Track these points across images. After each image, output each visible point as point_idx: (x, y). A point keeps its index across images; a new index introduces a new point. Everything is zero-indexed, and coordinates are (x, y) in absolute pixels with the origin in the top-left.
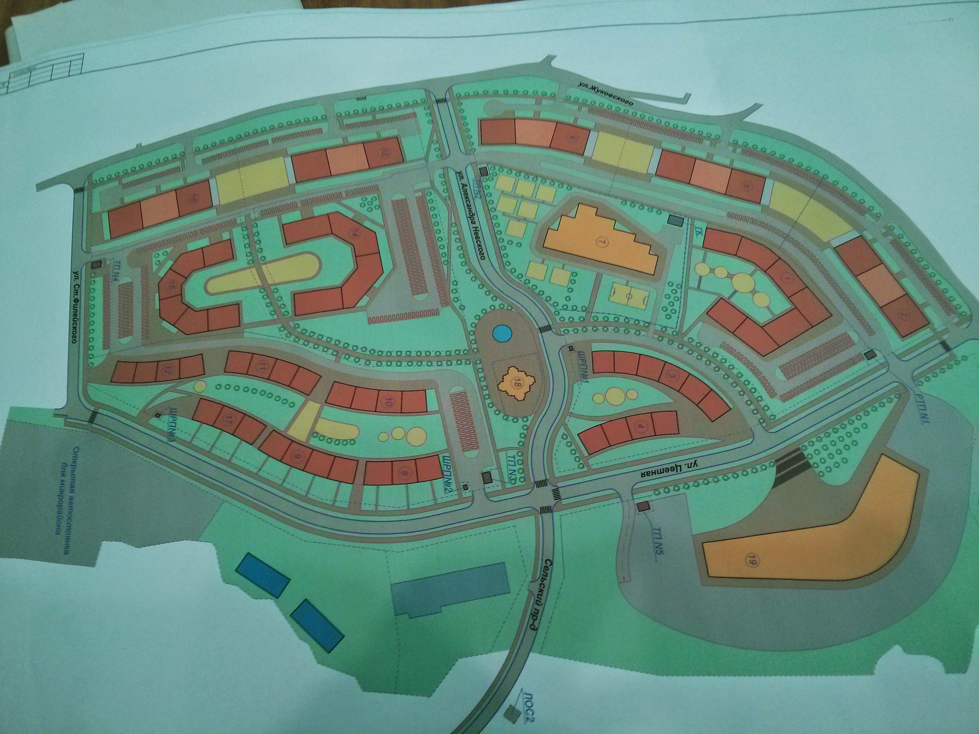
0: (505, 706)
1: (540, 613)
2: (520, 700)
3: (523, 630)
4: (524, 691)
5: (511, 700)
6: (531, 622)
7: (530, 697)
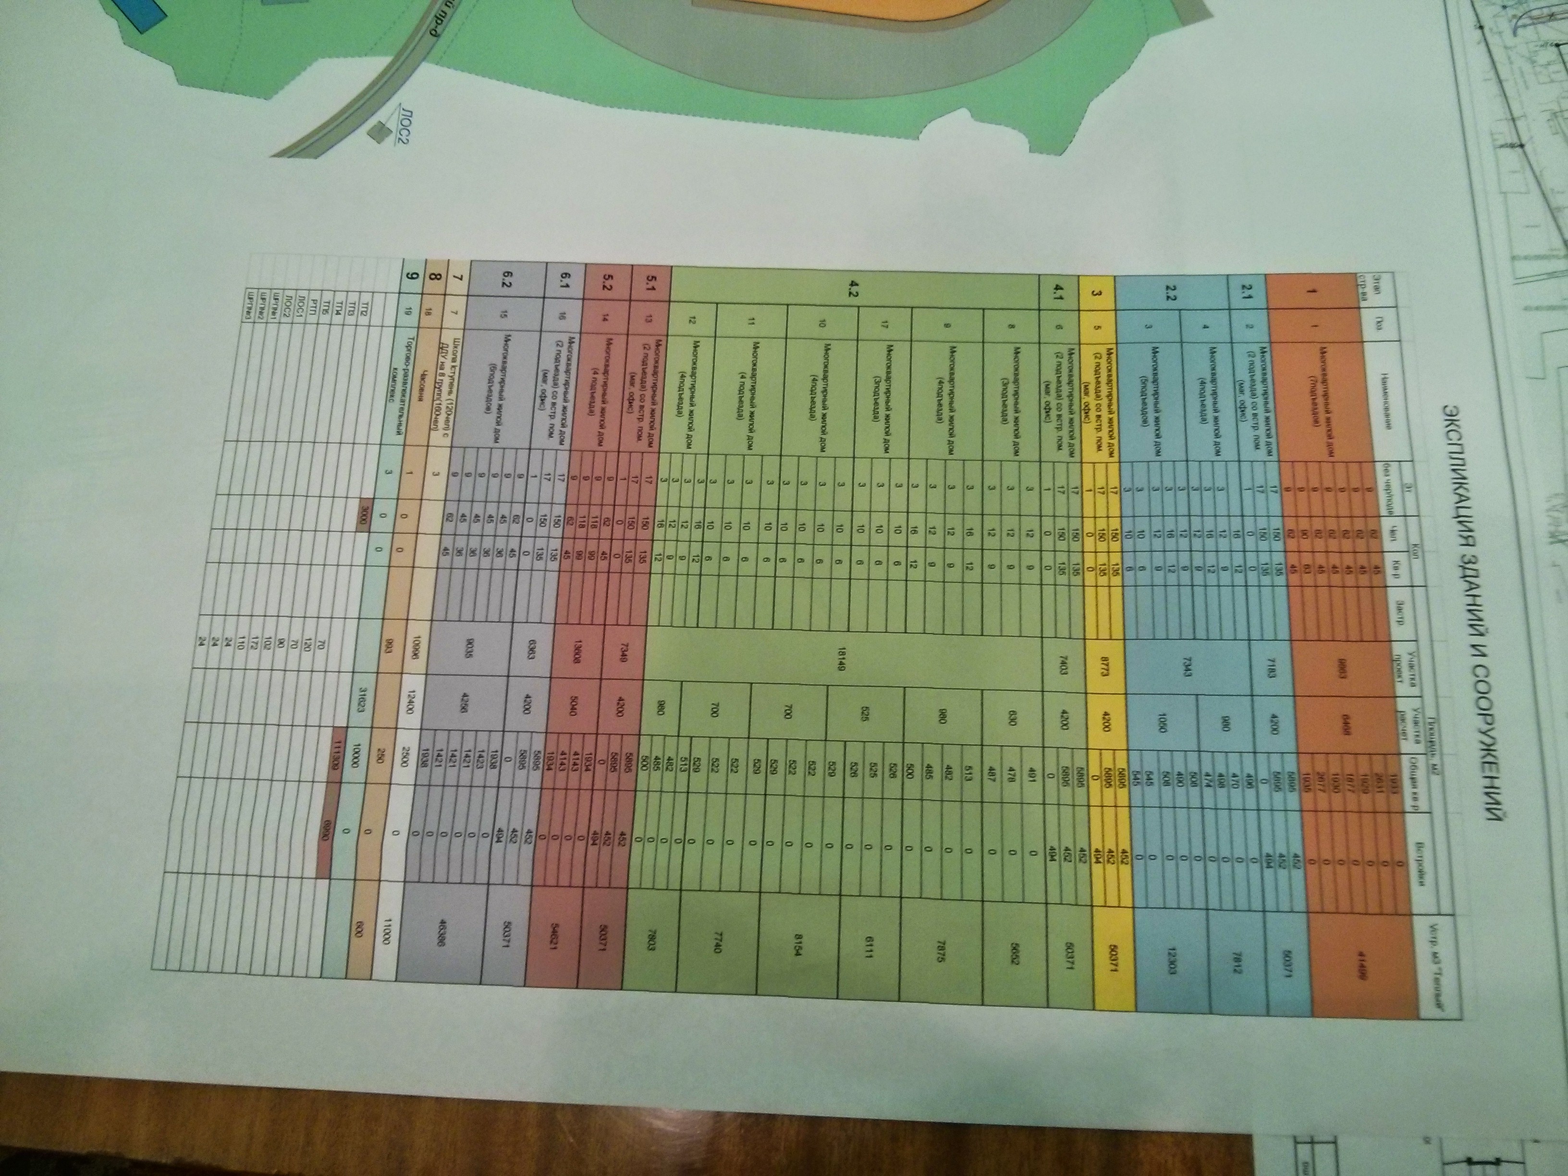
0: (372, 122)
1: (448, 17)
2: (396, 116)
3: (420, 35)
4: (403, 106)
5: (381, 115)
6: (433, 26)
7: (409, 114)
